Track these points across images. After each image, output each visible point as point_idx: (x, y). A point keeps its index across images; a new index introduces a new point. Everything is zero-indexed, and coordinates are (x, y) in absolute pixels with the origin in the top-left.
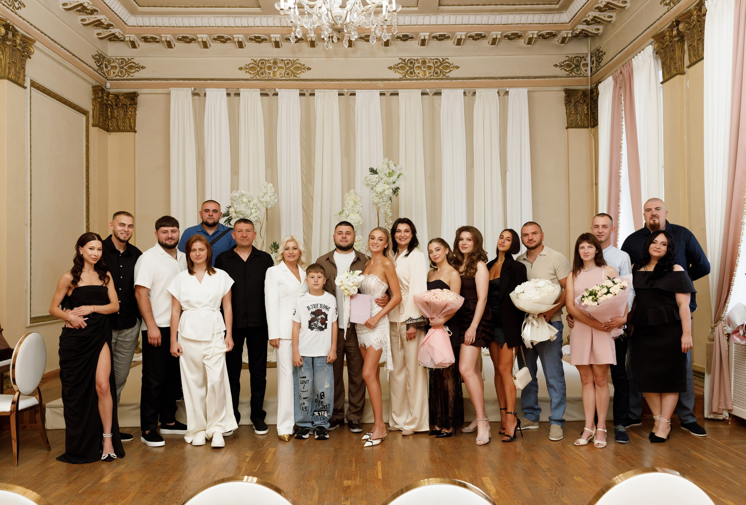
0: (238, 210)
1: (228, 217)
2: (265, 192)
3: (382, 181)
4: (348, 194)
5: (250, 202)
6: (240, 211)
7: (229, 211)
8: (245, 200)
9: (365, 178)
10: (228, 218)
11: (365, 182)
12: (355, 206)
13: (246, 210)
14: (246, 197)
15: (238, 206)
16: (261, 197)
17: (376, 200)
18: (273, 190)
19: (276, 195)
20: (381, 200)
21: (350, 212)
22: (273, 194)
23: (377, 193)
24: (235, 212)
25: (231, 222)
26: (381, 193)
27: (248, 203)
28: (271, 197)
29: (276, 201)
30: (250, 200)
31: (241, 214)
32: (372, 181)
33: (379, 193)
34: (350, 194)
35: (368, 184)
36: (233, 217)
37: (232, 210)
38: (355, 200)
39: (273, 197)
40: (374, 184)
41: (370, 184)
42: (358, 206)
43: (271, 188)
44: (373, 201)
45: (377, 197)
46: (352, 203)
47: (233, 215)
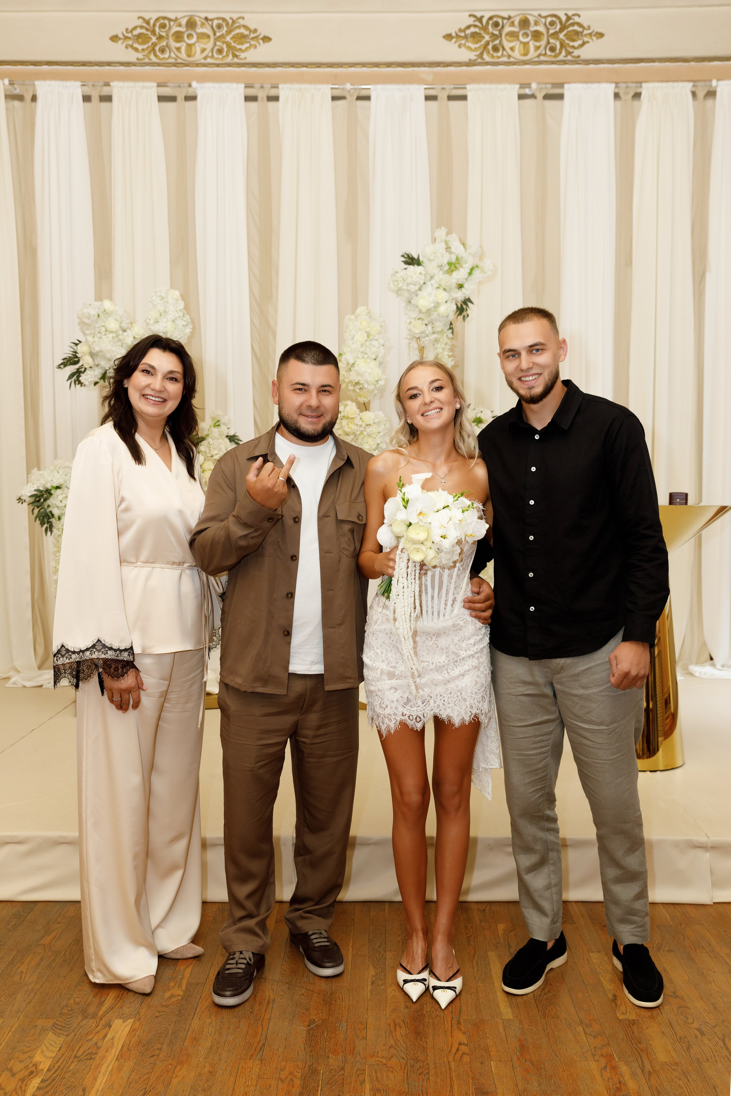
0: (97, 349)
1: (77, 366)
2: (162, 309)
3: (433, 282)
4: (353, 317)
5: (124, 331)
6: (101, 351)
7: (76, 352)
8: (113, 325)
9: (393, 275)
10: (78, 369)
11: (392, 285)
12: (367, 343)
13: (114, 349)
14: (116, 320)
15: (96, 339)
16: (152, 322)
17: (418, 328)
18: (182, 305)
19: (187, 318)
20: (430, 327)
21: (357, 357)
22: (181, 314)
23: (420, 312)
24: (92, 355)
25: (82, 378)
26: (429, 312)
27: (121, 332)
28: (177, 322)
29: (188, 330)
30: (124, 325)
31: (104, 357)
32: (409, 280)
33: (424, 310)
34: (356, 317)
35: (400, 289)
36: (86, 366)
37: (82, 350)
38: (368, 330)
39: (181, 323)
40: (413, 288)
41: (405, 287)
42: (375, 343)
43: (177, 300)
44: (410, 330)
45: (420, 321)
46: (361, 337)
47: (86, 361)
